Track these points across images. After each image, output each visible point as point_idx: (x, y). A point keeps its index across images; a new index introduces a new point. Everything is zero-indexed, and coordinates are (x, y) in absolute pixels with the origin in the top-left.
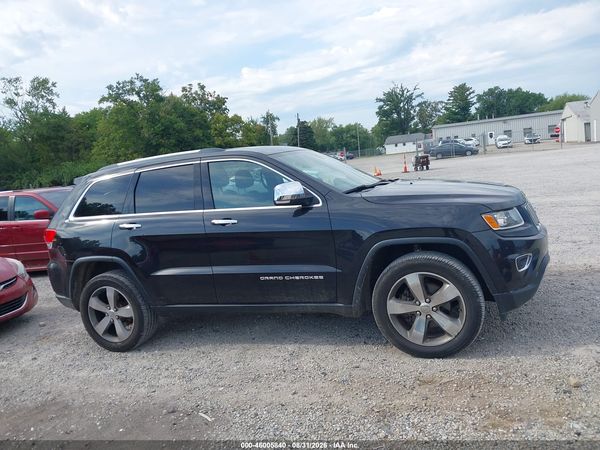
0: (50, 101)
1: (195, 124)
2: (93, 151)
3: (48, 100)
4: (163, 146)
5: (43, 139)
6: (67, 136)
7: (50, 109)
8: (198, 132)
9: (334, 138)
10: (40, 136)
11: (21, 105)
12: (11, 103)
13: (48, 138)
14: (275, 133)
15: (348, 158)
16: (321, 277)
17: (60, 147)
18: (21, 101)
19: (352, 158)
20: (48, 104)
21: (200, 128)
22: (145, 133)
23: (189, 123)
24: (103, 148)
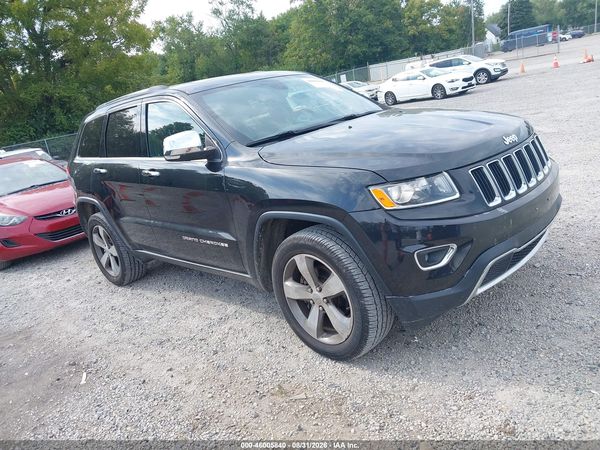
0: (249, 6)
1: (384, 15)
2: (286, 54)
3: (248, 5)
4: (351, 43)
5: (246, 44)
6: (265, 40)
7: (250, 14)
8: (388, 24)
9: (563, 11)
10: (242, 42)
11: (225, 14)
12: (217, 12)
13: (249, 44)
14: (480, 12)
15: (574, 36)
16: (226, 245)
17: (259, 51)
18: (225, 10)
19: (580, 36)
20: (248, 10)
21: (391, 19)
22: (333, 30)
23: (378, 14)
24: (295, 49)
